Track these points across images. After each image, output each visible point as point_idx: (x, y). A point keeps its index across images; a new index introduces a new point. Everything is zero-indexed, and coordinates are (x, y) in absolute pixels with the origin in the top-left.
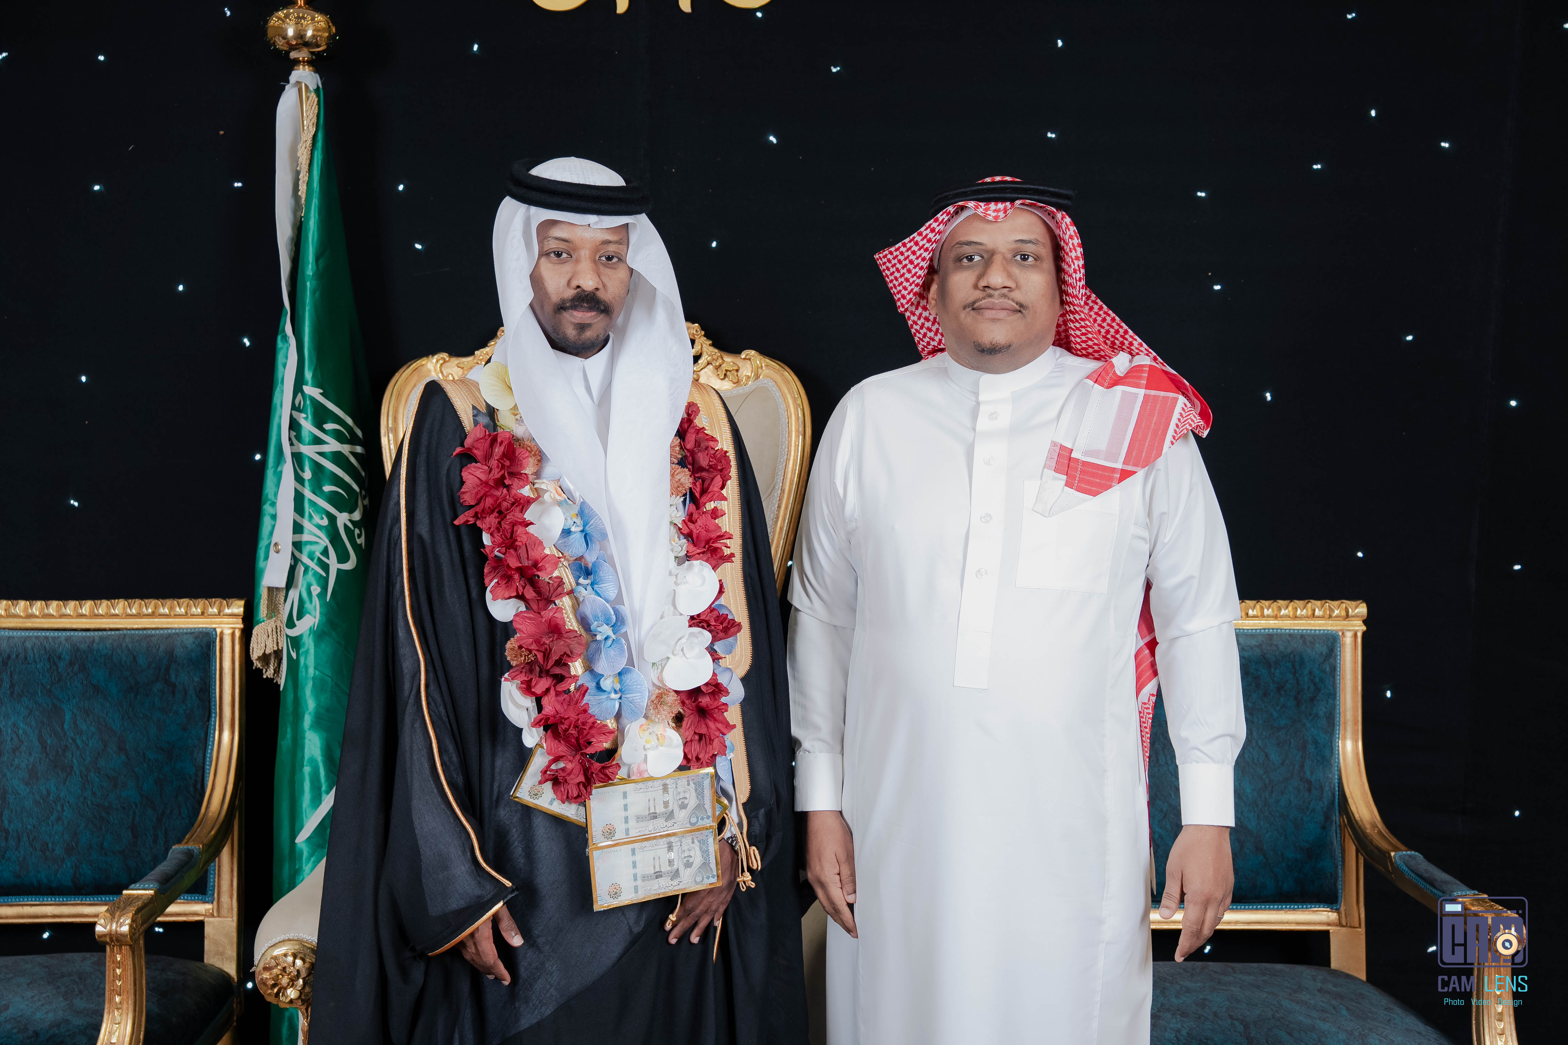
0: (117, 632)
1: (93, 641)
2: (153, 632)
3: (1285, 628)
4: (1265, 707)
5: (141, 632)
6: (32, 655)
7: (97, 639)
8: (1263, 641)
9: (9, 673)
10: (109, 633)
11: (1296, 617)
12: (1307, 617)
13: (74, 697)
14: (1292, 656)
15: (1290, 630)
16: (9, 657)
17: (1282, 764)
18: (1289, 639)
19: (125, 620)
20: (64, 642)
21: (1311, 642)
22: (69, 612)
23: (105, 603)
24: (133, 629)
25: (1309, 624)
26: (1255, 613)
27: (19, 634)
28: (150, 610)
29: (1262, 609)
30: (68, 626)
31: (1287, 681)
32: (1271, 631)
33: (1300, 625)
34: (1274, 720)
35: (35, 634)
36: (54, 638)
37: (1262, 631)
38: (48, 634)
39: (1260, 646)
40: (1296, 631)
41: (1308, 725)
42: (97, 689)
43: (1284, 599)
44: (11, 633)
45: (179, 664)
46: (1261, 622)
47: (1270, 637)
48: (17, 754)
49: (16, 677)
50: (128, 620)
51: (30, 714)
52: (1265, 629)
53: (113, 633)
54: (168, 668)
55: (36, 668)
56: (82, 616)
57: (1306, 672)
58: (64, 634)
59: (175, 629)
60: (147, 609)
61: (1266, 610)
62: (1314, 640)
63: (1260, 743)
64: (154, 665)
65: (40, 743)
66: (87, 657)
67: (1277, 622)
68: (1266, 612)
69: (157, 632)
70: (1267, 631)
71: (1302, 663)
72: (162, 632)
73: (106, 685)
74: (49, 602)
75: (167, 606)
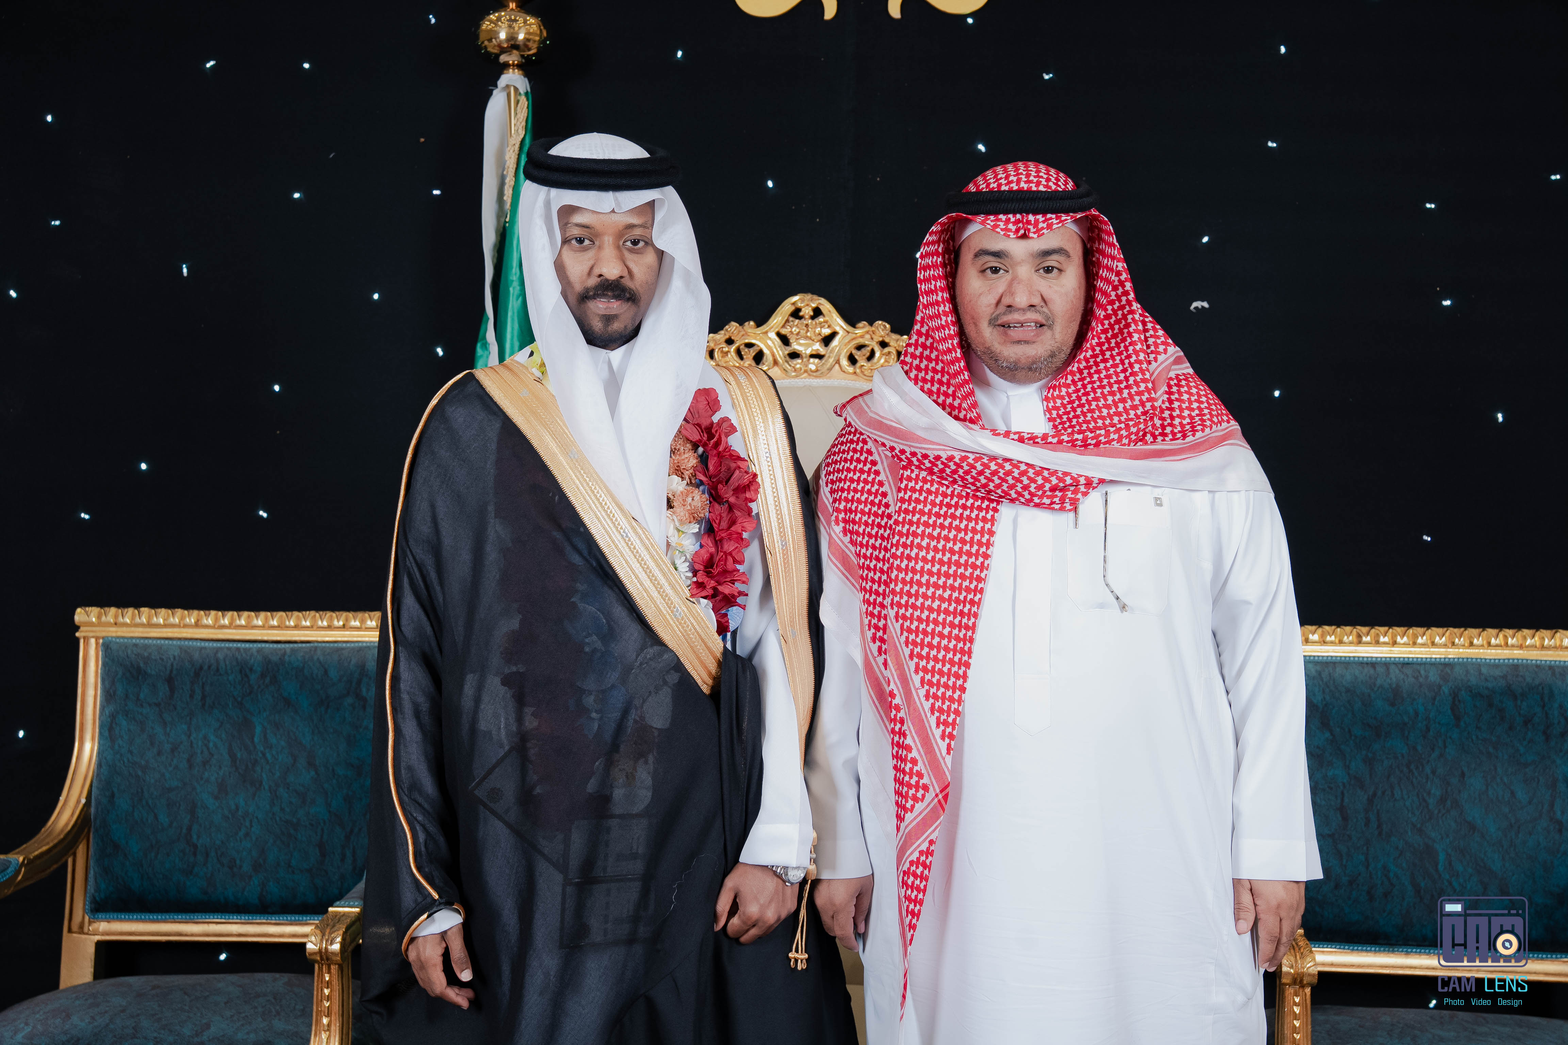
0: (308, 645)
1: (285, 653)
2: (344, 645)
3: (1531, 658)
4: (1511, 741)
5: (332, 645)
6: (224, 667)
7: (288, 651)
8: (1508, 672)
9: (201, 683)
10: (300, 645)
11: (1543, 647)
12: (1555, 648)
13: (265, 710)
14: (1540, 688)
15: (1537, 660)
16: (201, 668)
17: (1530, 803)
18: (1535, 669)
19: (316, 632)
20: (255, 654)
21: (1561, 674)
22: (260, 623)
23: (296, 613)
24: (324, 642)
25: (1558, 656)
26: (1498, 642)
27: (211, 644)
28: (341, 623)
29: (1506, 637)
30: (260, 638)
31: (1535, 714)
32: (1516, 661)
33: (1547, 655)
34: (1520, 755)
35: (227, 645)
36: (245, 649)
37: (1506, 661)
38: (239, 645)
39: (1504, 677)
40: (1543, 662)
41: (1559, 762)
42: (288, 702)
43: (1529, 627)
44: (203, 644)
45: (370, 678)
46: (1505, 651)
47: (1515, 667)
48: (207, 767)
49: (207, 688)
50: (318, 632)
51: (220, 726)
52: (1509, 659)
53: (304, 645)
54: (359, 682)
55: (228, 679)
56: (273, 627)
57: (1556, 705)
58: (255, 645)
59: (366, 642)
60: (338, 621)
61: (1510, 639)
62: (1564, 671)
63: (1505, 779)
64: (345, 679)
65: (230, 756)
66: (279, 669)
67: (1521, 652)
68: (1510, 641)
69: (348, 645)
70: (1511, 661)
71: (1552, 694)
72: (352, 645)
73: (297, 698)
74: (241, 613)
75: (358, 618)
